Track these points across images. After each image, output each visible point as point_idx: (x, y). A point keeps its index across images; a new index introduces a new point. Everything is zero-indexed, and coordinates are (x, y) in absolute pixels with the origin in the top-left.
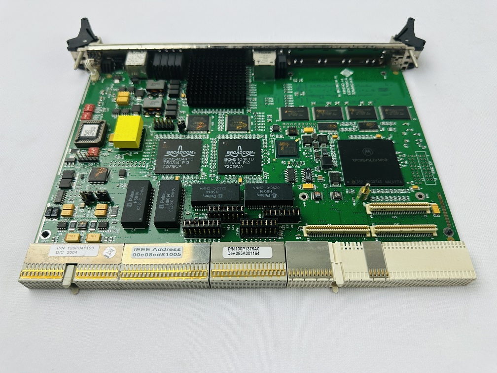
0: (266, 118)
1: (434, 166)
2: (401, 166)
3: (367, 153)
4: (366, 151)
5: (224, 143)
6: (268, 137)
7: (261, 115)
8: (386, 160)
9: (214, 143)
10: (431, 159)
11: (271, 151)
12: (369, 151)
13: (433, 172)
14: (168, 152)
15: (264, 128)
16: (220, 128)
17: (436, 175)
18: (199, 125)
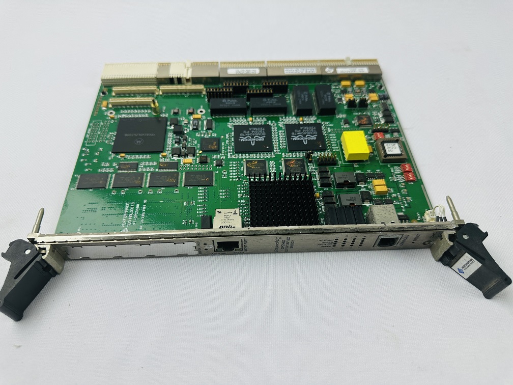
0: (228, 176)
1: (86, 133)
2: (115, 133)
3: (140, 140)
4: (140, 142)
5: (268, 147)
6: (227, 156)
7: (233, 178)
8: (126, 135)
9: (276, 150)
10: (85, 139)
11: (225, 143)
12: (138, 142)
13: (90, 130)
14: (315, 138)
15: (231, 164)
16: (272, 163)
17: (89, 127)
18: (293, 164)
